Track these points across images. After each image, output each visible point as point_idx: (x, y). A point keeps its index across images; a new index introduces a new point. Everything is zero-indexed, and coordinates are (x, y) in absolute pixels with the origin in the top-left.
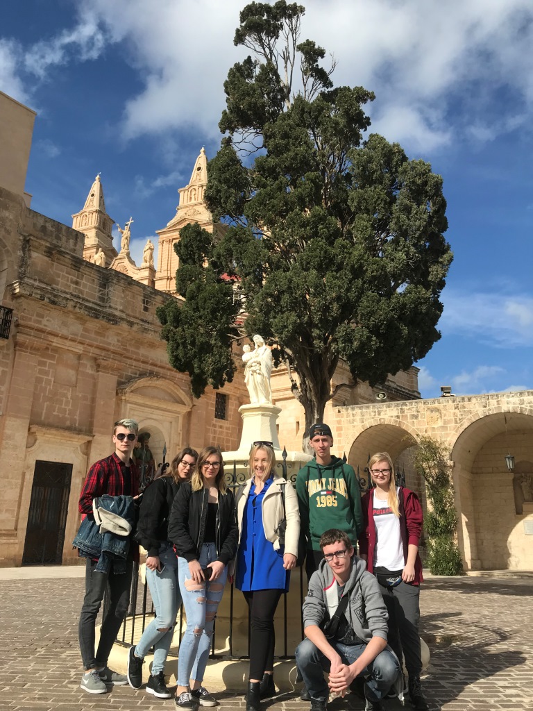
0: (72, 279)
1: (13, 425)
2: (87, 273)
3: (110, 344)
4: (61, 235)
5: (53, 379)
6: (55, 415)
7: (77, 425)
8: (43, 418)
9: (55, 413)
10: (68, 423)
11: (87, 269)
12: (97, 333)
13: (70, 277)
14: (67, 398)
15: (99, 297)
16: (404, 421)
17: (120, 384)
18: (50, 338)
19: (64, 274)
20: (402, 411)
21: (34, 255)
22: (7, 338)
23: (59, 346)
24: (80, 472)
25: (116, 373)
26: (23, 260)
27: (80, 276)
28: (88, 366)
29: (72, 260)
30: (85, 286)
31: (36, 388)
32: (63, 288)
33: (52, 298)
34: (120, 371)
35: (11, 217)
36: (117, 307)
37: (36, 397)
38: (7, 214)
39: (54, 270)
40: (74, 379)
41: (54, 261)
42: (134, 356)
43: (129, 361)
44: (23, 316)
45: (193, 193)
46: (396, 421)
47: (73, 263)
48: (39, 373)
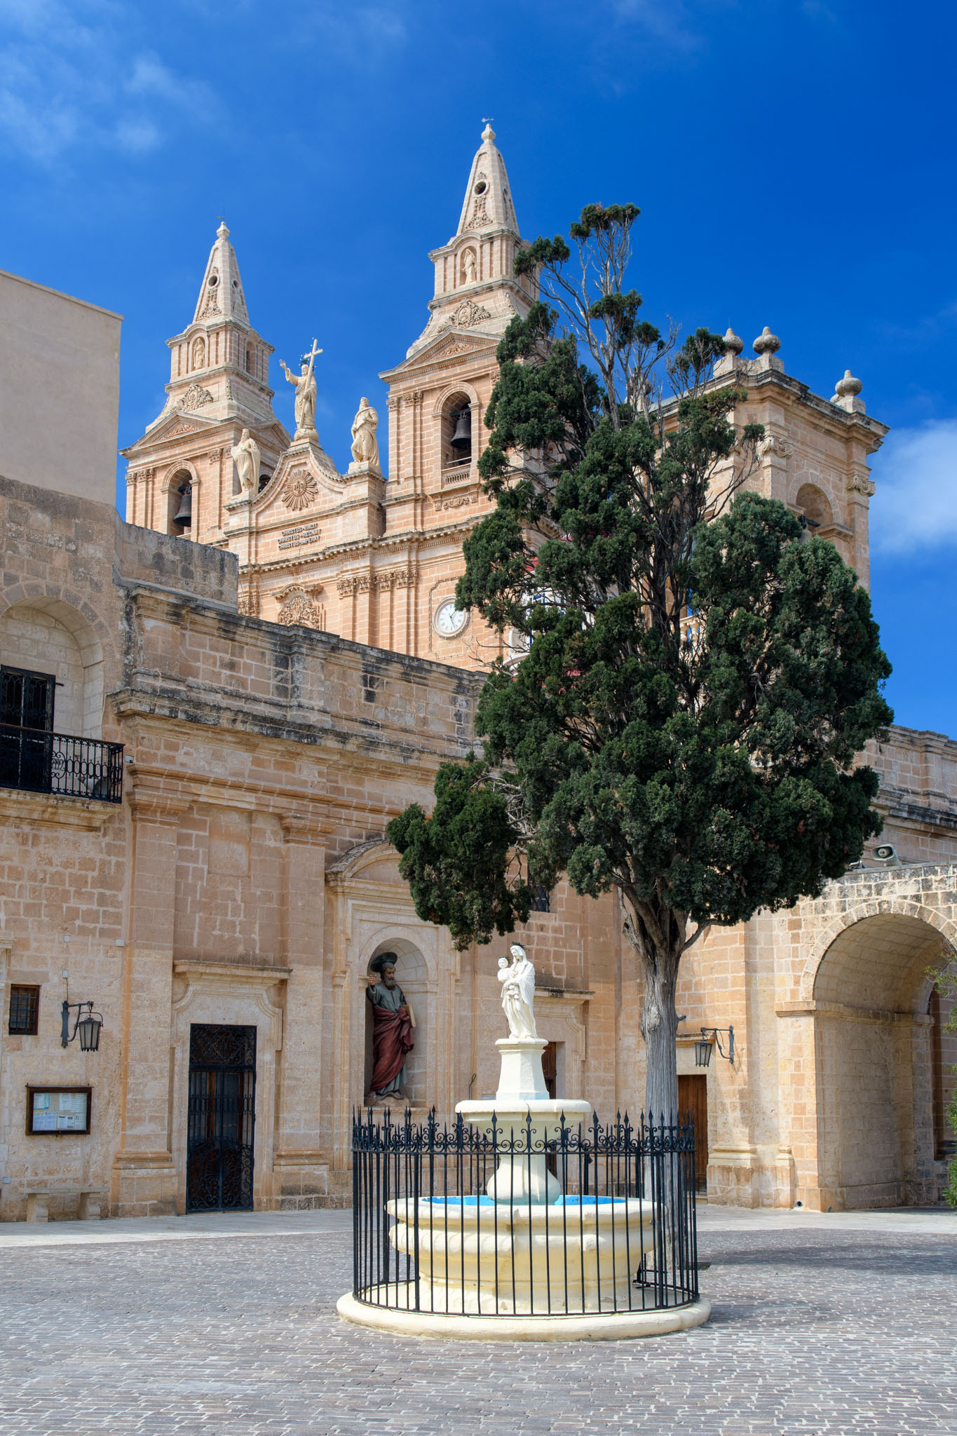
0: (222, 659)
1: (145, 963)
2: (249, 640)
3: (304, 783)
4: (192, 568)
5: (206, 867)
6: (215, 936)
7: (257, 951)
8: (195, 945)
9: (217, 932)
10: (241, 949)
11: (249, 633)
12: (279, 765)
13: (218, 655)
14: (235, 900)
15: (277, 688)
16: (929, 908)
17: (331, 860)
18: (194, 787)
19: (207, 651)
20: (927, 885)
21: (149, 624)
22: (118, 800)
23: (211, 801)
24: (270, 1040)
25: (321, 840)
26: (130, 639)
27: (237, 650)
28: (269, 832)
29: (220, 621)
30: (248, 668)
31: (177, 890)
32: (207, 682)
33: (191, 710)
34: (329, 835)
35: (99, 555)
36: (313, 703)
37: (178, 904)
38: (91, 551)
39: (189, 648)
40: (244, 861)
41: (186, 629)
42: (355, 801)
43: (344, 813)
44: (142, 753)
45: (469, 260)
46: (913, 908)
47: (222, 625)
48: (180, 858)
